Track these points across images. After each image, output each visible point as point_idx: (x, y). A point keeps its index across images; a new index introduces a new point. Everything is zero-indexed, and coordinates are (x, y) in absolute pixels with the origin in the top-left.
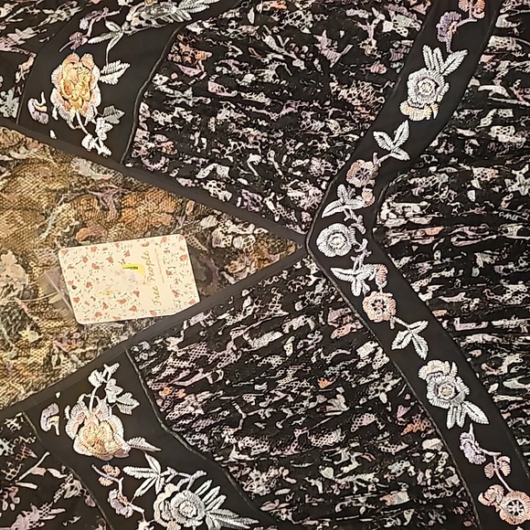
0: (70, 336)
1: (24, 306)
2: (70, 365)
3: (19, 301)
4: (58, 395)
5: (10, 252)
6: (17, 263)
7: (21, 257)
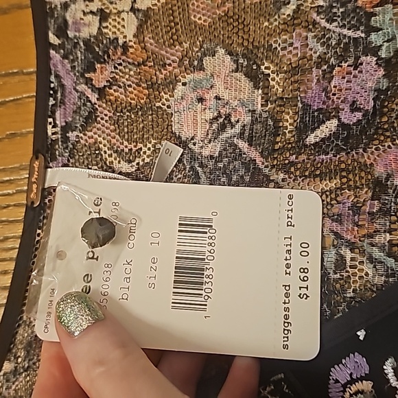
0: (356, 209)
1: (254, 154)
2: (368, 268)
3: (243, 145)
4: (361, 334)
5: (221, 51)
6: (237, 70)
7: (244, 56)
